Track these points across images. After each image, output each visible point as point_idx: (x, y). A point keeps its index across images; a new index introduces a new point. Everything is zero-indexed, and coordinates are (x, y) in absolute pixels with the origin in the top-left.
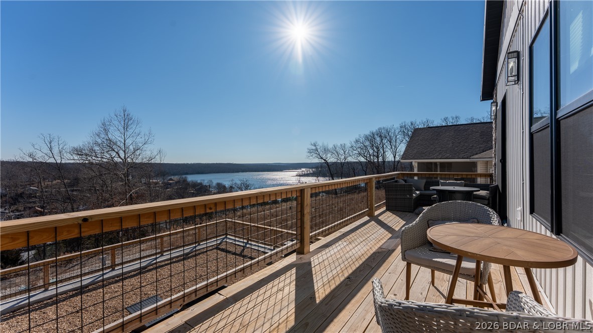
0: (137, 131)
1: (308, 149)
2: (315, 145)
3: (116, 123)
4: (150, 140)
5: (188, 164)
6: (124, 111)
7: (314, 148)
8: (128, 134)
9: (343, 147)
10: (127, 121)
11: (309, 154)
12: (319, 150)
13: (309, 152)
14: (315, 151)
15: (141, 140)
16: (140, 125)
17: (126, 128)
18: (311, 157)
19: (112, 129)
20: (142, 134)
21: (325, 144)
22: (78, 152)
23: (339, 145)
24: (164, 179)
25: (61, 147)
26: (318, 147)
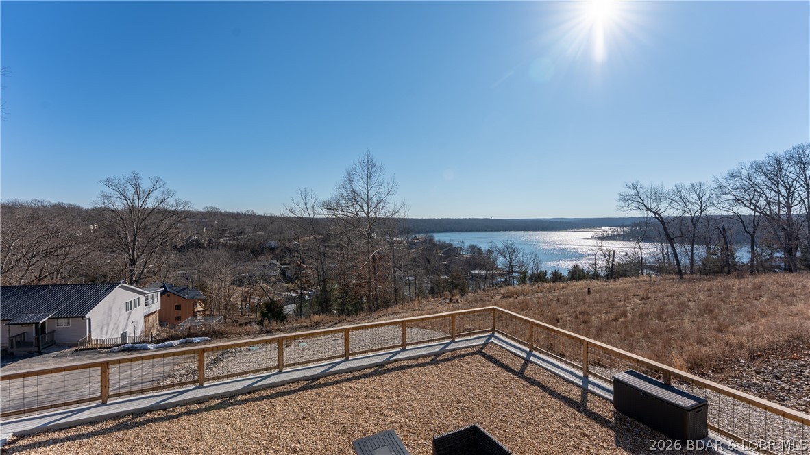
0: (380, 179)
1: (620, 194)
2: (635, 188)
3: (360, 171)
4: (393, 189)
5: (434, 219)
6: (368, 156)
7: (632, 192)
8: (371, 183)
9: (698, 189)
10: (370, 167)
11: (622, 202)
12: (642, 196)
13: (621, 200)
14: (635, 196)
15: (384, 190)
16: (383, 171)
17: (369, 176)
18: (625, 208)
19: (356, 178)
20: (385, 182)
21: (657, 184)
22: (327, 206)
23: (687, 185)
24: (408, 238)
25: (314, 201)
26: (641, 191)
